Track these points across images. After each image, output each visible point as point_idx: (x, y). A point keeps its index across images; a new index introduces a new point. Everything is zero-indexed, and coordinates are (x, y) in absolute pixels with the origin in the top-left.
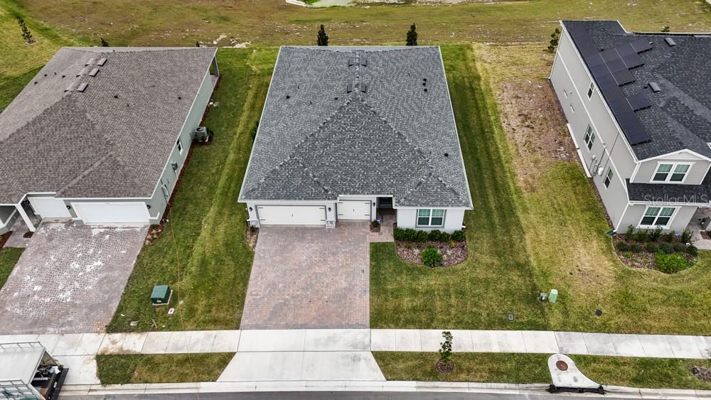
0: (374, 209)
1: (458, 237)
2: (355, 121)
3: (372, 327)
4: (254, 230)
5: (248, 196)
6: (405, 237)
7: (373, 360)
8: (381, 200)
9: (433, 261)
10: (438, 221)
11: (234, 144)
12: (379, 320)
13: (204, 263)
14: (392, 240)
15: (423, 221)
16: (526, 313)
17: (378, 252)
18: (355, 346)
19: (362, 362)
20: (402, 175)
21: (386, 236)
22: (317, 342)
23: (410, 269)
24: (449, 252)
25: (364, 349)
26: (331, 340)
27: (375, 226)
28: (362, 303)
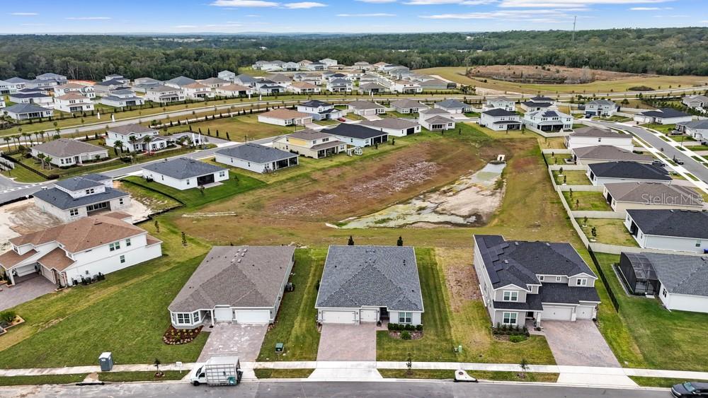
0: (379, 314)
1: (419, 328)
2: (369, 274)
3: (377, 361)
4: (320, 325)
5: (319, 305)
6: (393, 328)
7: (378, 372)
8: (381, 309)
9: (406, 337)
10: (409, 320)
11: (306, 291)
12: (379, 359)
13: (297, 337)
14: (387, 330)
15: (402, 320)
16: (448, 356)
17: (379, 334)
18: (369, 367)
19: (373, 372)
20: (391, 297)
21: (384, 328)
22: (352, 366)
23: (396, 341)
24: (414, 334)
25: (374, 367)
26: (359, 365)
27: (379, 324)
28: (373, 352)
